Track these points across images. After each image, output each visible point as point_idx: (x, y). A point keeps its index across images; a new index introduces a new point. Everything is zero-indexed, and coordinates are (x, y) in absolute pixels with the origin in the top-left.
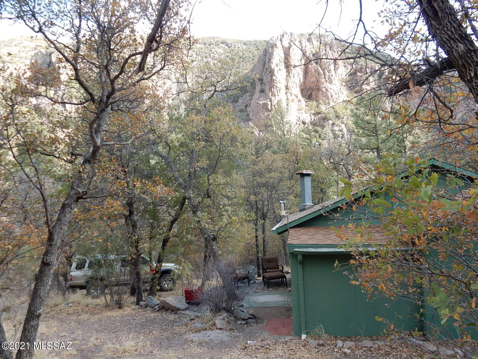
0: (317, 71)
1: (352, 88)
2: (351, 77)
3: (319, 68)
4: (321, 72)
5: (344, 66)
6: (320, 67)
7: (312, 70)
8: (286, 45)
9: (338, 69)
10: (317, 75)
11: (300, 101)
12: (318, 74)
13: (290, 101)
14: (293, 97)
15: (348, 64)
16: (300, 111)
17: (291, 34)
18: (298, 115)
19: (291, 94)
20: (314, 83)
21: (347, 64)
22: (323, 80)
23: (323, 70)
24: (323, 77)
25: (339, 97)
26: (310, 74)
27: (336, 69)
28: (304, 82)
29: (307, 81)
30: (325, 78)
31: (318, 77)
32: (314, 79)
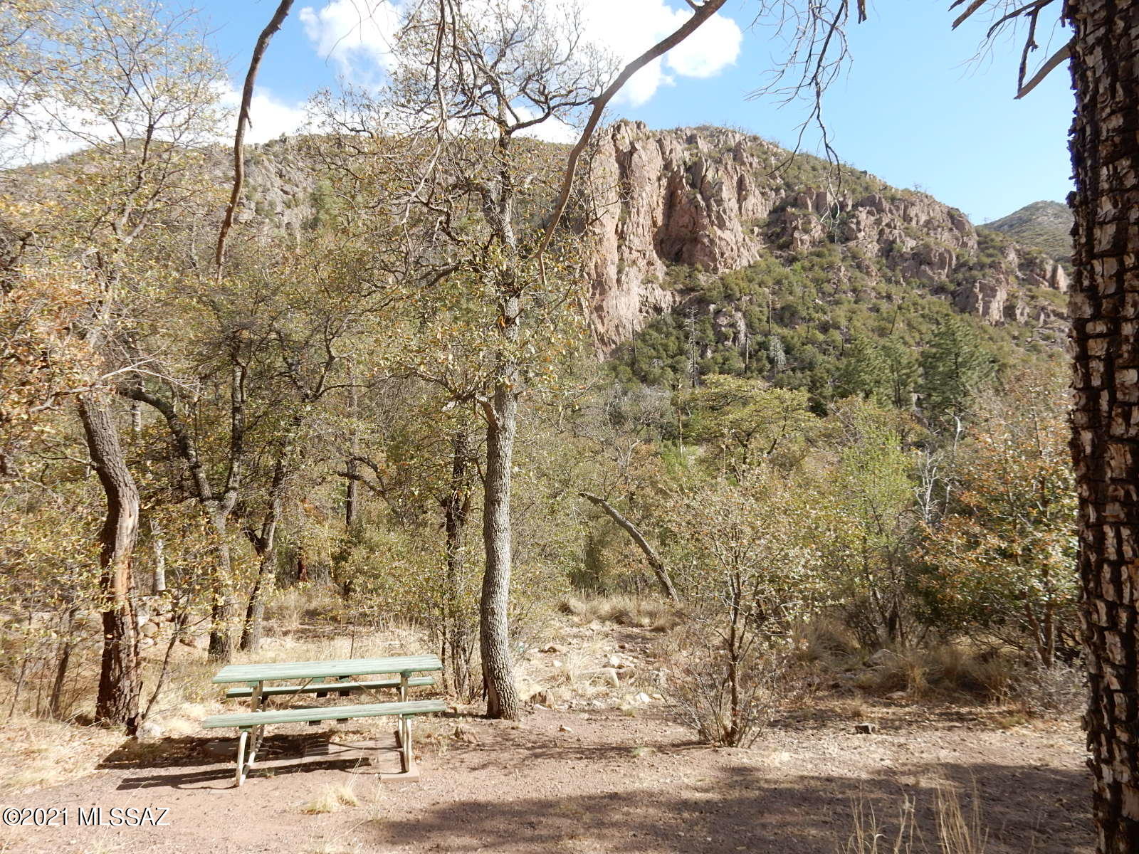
0: (693, 201)
1: (773, 238)
2: (773, 216)
3: (699, 197)
4: (702, 203)
5: (763, 194)
6: (701, 193)
7: (683, 202)
8: (625, 147)
9: (745, 199)
10: (693, 210)
11: (653, 265)
12: (696, 207)
13: (626, 263)
14: (635, 254)
15: (772, 189)
16: (650, 285)
17: (639, 127)
18: (643, 292)
19: (630, 249)
20: (687, 227)
21: (767, 190)
22: (706, 221)
23: (706, 199)
24: (705, 213)
25: (739, 256)
26: (678, 208)
27: (742, 198)
28: (666, 225)
29: (671, 223)
30: (709, 216)
31: (694, 215)
32: (686, 219)
